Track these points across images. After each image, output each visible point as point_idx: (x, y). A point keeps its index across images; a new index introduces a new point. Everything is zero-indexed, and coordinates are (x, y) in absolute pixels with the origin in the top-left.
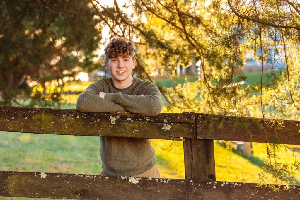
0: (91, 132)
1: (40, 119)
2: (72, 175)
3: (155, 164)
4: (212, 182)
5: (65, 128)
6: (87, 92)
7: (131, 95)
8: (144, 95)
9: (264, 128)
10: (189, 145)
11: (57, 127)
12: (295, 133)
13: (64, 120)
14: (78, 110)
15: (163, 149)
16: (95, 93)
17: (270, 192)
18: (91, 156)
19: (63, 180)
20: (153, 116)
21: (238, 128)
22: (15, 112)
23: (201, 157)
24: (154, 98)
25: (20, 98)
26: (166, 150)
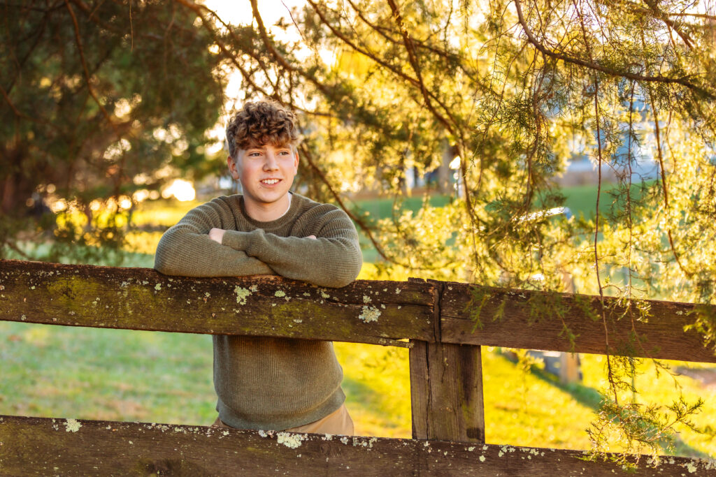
0: (188, 324)
1: (67, 292)
2: (141, 425)
3: (344, 401)
4: (475, 446)
5: (126, 314)
6: (181, 227)
7: (288, 235)
8: (317, 237)
9: (602, 319)
10: (421, 358)
11: (108, 311)
12: (674, 333)
13: (126, 295)
14: (158, 270)
15: (368, 366)
16: (200, 231)
17: (613, 471)
18: (195, 380)
19: (119, 436)
20: (336, 286)
21: (540, 318)
22: (8, 274)
23: (450, 387)
24: (342, 244)
25: (24, 240)
26: (375, 367)
